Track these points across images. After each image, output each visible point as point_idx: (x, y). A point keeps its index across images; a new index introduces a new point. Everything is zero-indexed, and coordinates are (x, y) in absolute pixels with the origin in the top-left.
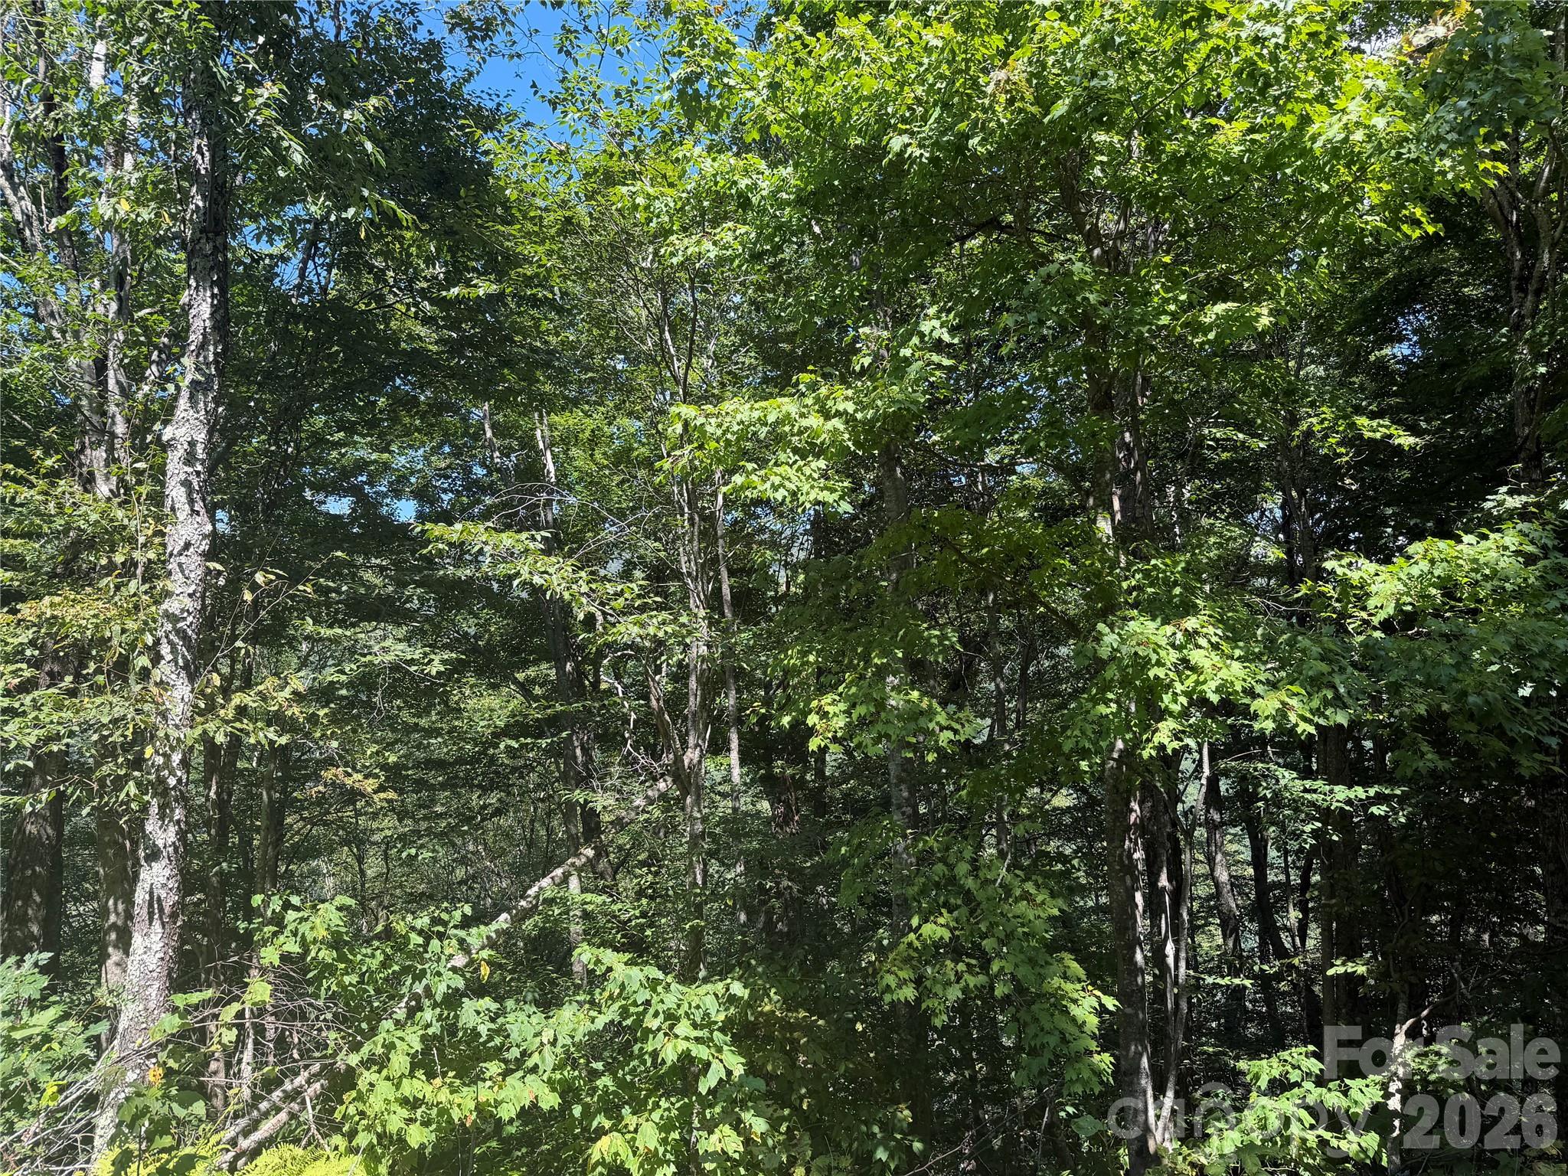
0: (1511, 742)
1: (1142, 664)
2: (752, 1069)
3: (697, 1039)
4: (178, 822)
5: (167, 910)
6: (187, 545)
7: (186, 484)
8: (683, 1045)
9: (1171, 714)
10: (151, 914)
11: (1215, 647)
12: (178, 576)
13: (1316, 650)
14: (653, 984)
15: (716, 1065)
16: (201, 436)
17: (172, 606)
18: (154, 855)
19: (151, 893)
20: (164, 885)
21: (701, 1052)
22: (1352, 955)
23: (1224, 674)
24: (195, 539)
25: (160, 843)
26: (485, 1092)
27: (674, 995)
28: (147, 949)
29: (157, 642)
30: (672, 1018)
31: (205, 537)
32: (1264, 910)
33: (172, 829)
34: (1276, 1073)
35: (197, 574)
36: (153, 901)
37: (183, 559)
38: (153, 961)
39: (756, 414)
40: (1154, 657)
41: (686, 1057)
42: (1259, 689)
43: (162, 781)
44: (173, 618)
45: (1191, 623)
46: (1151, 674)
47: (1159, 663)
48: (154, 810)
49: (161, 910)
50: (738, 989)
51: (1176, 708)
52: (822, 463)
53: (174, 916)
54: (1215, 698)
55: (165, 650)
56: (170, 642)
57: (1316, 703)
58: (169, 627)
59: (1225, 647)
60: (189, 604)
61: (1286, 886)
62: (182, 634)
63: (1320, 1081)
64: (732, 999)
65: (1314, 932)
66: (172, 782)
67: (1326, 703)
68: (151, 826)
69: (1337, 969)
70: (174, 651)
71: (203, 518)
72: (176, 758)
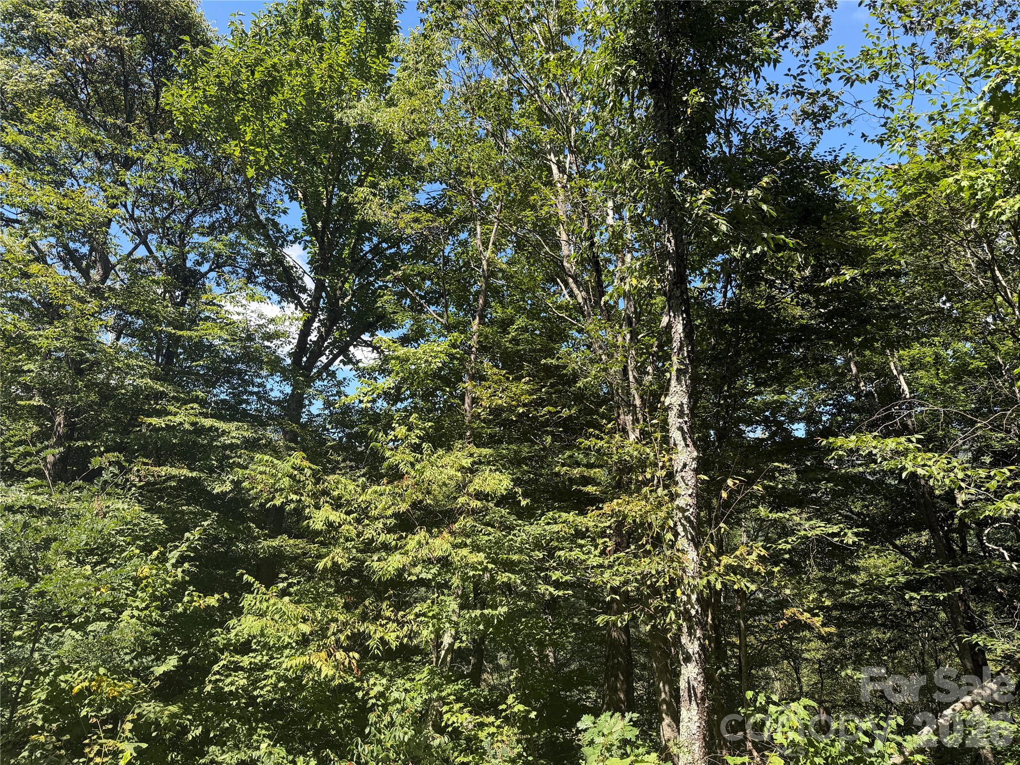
4: (699, 639)
5: (699, 695)
6: (685, 465)
7: (680, 429)
10: (690, 696)
12: (682, 484)
16: (685, 401)
17: (681, 502)
18: (688, 659)
19: (689, 683)
20: (695, 679)
24: (688, 461)
25: (690, 651)
28: (690, 719)
29: (675, 525)
31: (694, 459)
33: (696, 643)
35: (692, 482)
36: (691, 689)
37: (683, 474)
38: (694, 727)
43: (687, 611)
44: (682, 510)
48: (685, 630)
49: (695, 695)
53: (703, 699)
55: (680, 529)
56: (682, 524)
58: (680, 515)
60: (691, 501)
62: (687, 519)
66: (693, 612)
68: (684, 639)
70: (685, 530)
71: (691, 448)
72: (694, 597)
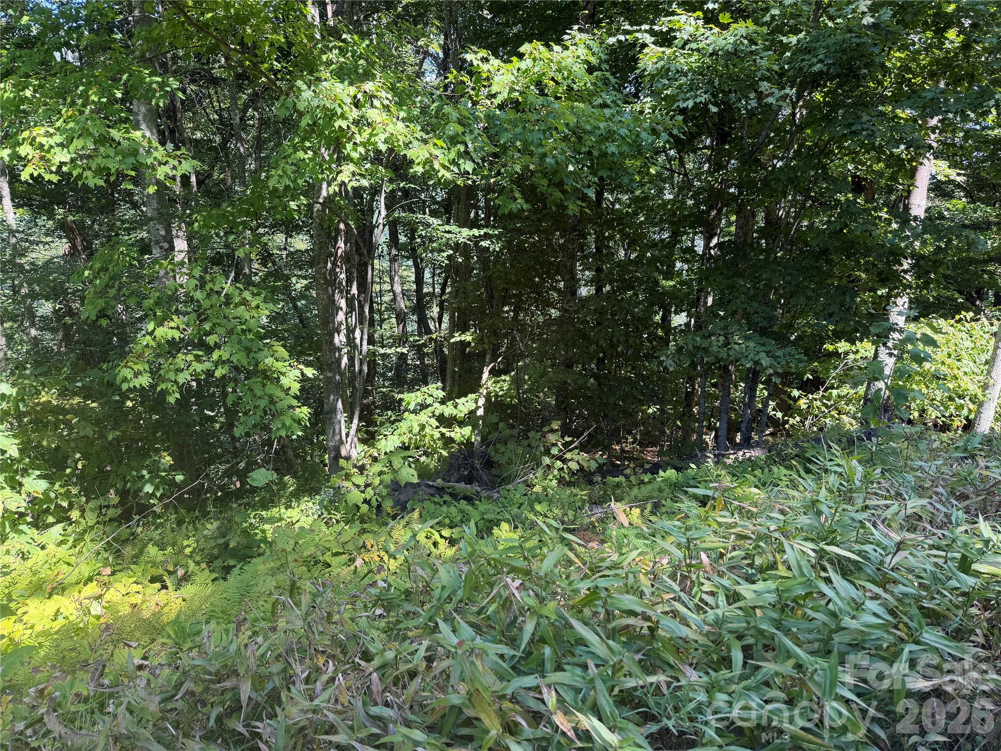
1: (331, 115)
9: (352, 160)
11: (386, 108)
13: (455, 115)
22: (463, 331)
23: (390, 128)
34: (419, 400)
40: (339, 111)
45: (369, 86)
46: (337, 125)
47: (343, 116)
51: (355, 155)
54: (383, 148)
57: (452, 155)
59: (393, 109)
61: (432, 296)
63: (443, 402)
65: (446, 318)
67: (460, 155)
69: (457, 338)
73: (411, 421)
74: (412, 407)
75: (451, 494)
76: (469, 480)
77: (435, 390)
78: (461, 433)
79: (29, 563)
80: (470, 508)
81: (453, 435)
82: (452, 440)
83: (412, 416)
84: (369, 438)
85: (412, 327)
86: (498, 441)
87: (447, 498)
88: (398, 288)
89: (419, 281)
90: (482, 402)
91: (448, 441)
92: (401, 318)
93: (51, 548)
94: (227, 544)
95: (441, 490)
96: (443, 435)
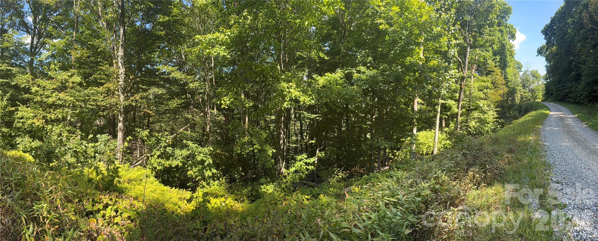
0: (336, 106)
2: (213, 161)
3: (204, 157)
6: (122, 73)
7: (121, 62)
8: (201, 158)
12: (121, 78)
14: (197, 147)
15: (207, 161)
16: (123, 54)
17: (120, 83)
18: (120, 121)
20: (121, 126)
21: (205, 159)
22: (312, 140)
24: (123, 72)
25: (120, 119)
26: (169, 162)
27: (200, 149)
28: (120, 135)
29: (118, 89)
30: (200, 153)
32: (301, 133)
33: (122, 118)
34: (301, 158)
35: (123, 78)
36: (120, 128)
37: (121, 75)
38: (121, 138)
39: (212, 37)
41: (202, 159)
42: (301, 96)
43: (120, 111)
44: (120, 85)
48: (119, 115)
49: (121, 130)
50: (211, 148)
52: (224, 47)
55: (120, 90)
57: (310, 99)
60: (122, 83)
61: (305, 130)
62: (122, 88)
63: (306, 159)
64: (211, 150)
65: (308, 136)
68: (119, 117)
69: (310, 142)
70: (121, 90)
71: (124, 68)
72: (122, 107)
73: (298, 164)
74: (298, 160)
75: (308, 185)
76: (313, 181)
77: (305, 156)
78: (311, 167)
79: (211, 189)
80: (313, 189)
81: (309, 168)
82: (309, 169)
83: (298, 162)
84: (287, 168)
85: (299, 138)
86: (320, 170)
87: (306, 186)
88: (296, 128)
89: (301, 126)
90: (316, 159)
91: (308, 170)
92: (296, 136)
93: (215, 186)
94: (252, 194)
95: (305, 184)
96: (306, 168)
